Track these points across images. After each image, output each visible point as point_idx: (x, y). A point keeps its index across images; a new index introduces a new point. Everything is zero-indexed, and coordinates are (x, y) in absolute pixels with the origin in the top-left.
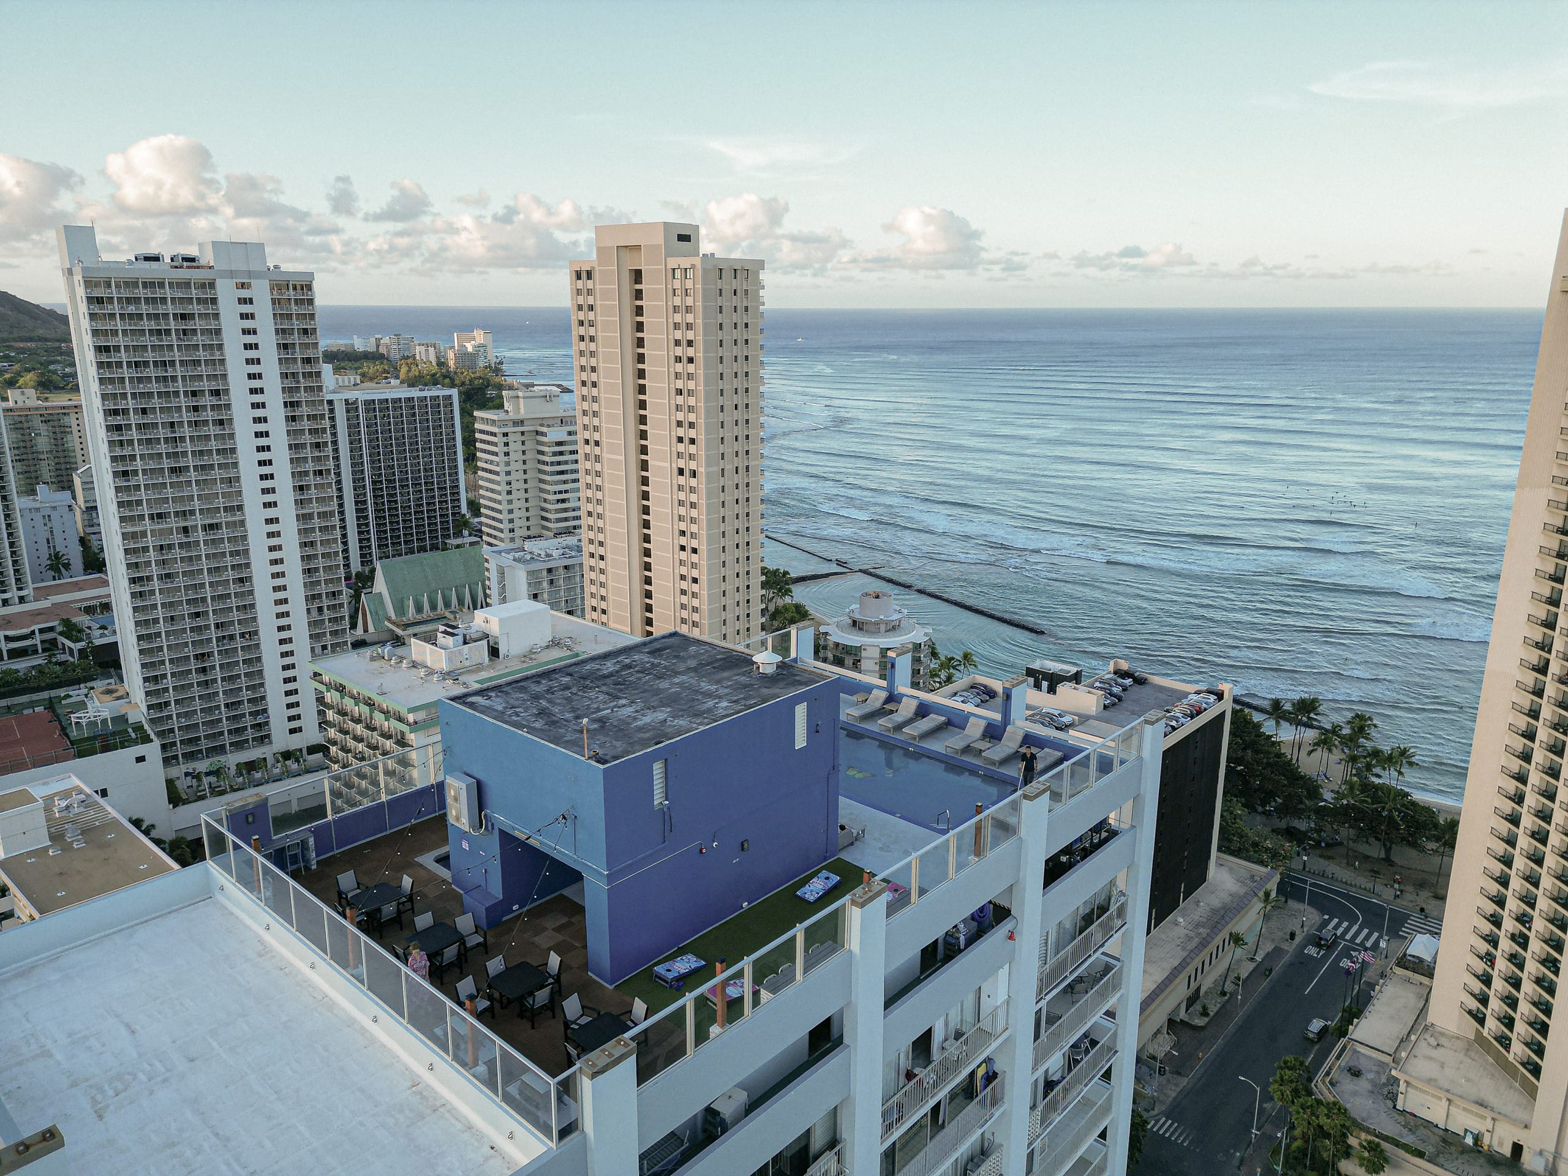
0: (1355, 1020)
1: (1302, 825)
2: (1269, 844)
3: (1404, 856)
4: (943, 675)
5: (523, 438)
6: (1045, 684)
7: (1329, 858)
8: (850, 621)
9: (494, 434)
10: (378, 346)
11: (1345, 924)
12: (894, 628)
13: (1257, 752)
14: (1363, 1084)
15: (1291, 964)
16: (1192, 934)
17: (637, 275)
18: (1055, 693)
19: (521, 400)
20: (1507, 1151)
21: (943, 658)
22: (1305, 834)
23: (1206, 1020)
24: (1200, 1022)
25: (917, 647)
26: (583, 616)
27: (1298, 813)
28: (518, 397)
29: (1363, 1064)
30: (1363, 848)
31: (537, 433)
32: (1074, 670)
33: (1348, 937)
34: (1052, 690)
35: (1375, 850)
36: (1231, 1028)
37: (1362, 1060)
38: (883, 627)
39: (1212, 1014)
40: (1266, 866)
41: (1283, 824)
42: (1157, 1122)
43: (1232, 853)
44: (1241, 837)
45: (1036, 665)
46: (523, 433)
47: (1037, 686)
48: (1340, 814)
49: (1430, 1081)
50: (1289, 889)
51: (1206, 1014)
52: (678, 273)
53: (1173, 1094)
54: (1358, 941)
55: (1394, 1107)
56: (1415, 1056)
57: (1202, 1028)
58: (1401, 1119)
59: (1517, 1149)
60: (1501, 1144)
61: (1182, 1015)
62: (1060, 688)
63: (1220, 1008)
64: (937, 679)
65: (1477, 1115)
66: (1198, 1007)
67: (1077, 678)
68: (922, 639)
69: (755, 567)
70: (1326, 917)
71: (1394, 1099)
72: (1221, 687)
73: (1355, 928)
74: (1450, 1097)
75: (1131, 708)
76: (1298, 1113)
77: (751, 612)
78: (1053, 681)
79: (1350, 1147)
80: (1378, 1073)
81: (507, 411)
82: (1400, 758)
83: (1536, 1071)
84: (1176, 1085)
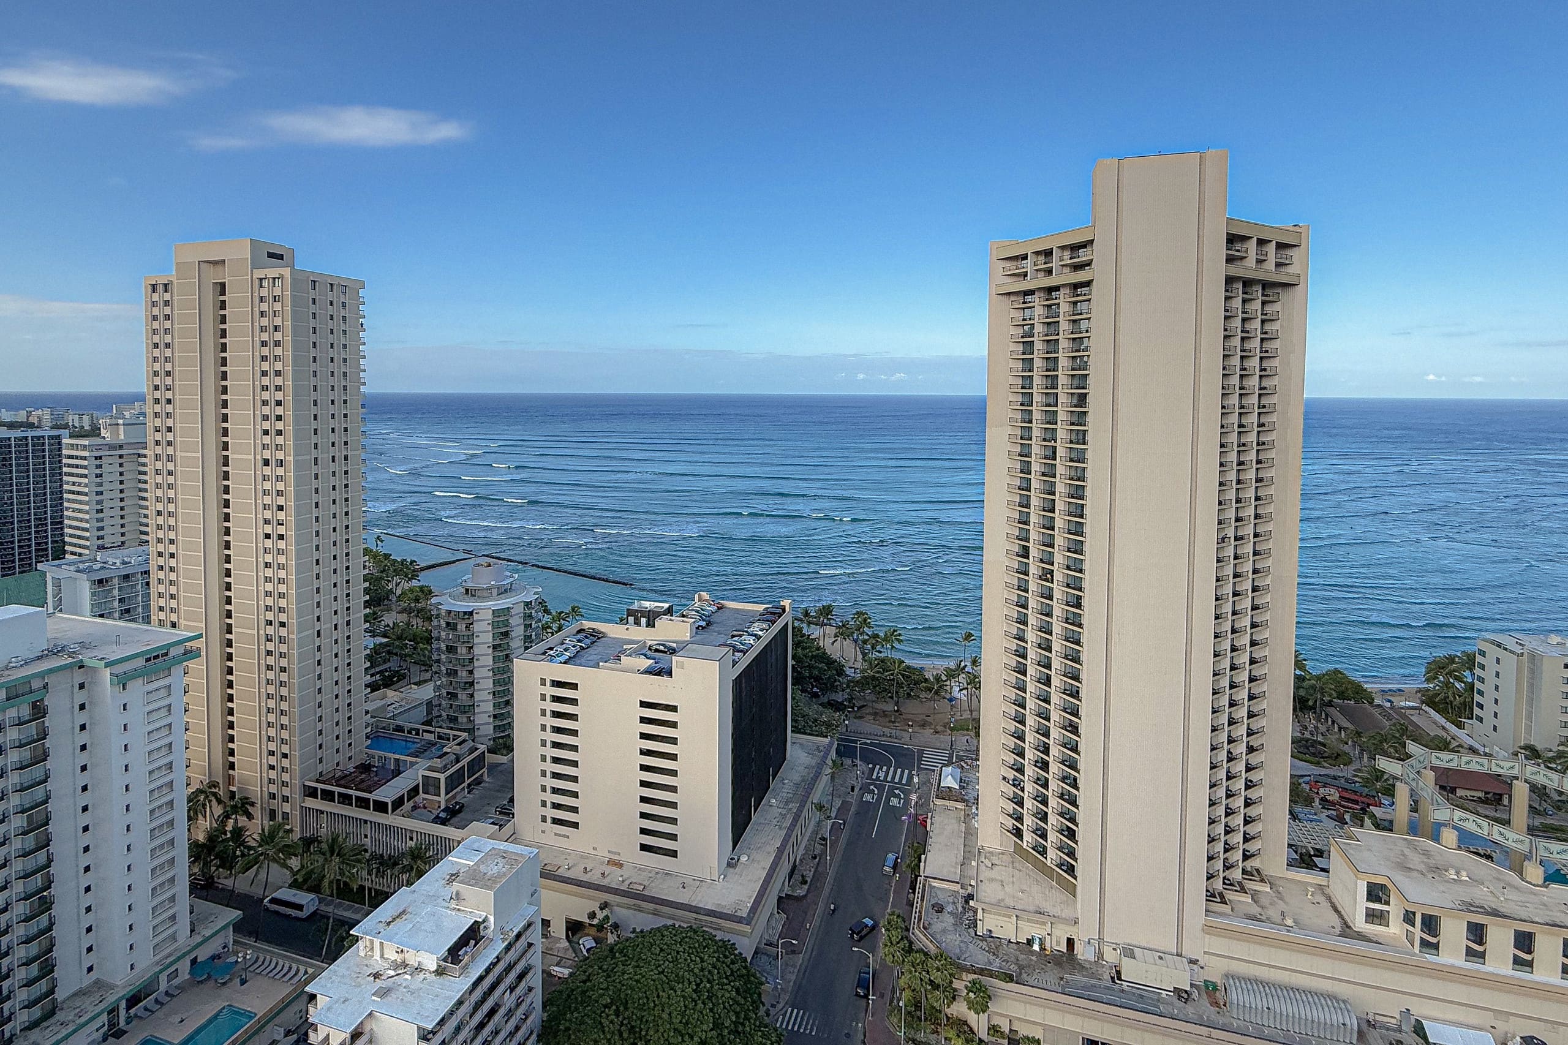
0: (923, 857)
1: (839, 697)
2: (824, 718)
3: (912, 708)
4: (555, 626)
5: (121, 461)
6: (643, 621)
7: (861, 717)
8: (463, 590)
9: (85, 458)
10: (28, 417)
11: (885, 768)
12: (506, 591)
13: (804, 649)
14: (947, 920)
15: (857, 813)
16: (784, 812)
17: (222, 288)
18: (654, 626)
19: (122, 428)
20: (1063, 948)
21: (554, 613)
22: (842, 703)
23: (806, 887)
24: (801, 892)
25: (528, 604)
26: (147, 620)
27: (833, 688)
28: (118, 424)
29: (942, 898)
30: (882, 706)
31: (139, 456)
32: (666, 606)
33: (889, 779)
34: (650, 624)
35: (890, 707)
36: (827, 889)
37: (941, 895)
38: (495, 592)
39: (809, 880)
40: (826, 737)
41: (825, 700)
42: (784, 1015)
43: (799, 732)
44: (803, 716)
45: (635, 606)
46: (121, 456)
47: (637, 623)
48: (864, 682)
49: (999, 904)
50: (846, 750)
51: (805, 882)
52: (265, 283)
53: (793, 977)
54: (897, 780)
55: (976, 934)
56: (981, 881)
57: (805, 896)
58: (984, 945)
59: (1070, 942)
60: (1058, 943)
61: (787, 890)
62: (658, 622)
63: (815, 872)
64: (549, 630)
65: (1038, 922)
66: (797, 877)
67: (669, 611)
68: (532, 598)
69: (356, 549)
70: (870, 766)
71: (974, 924)
72: (782, 604)
73: (892, 769)
74: (1018, 913)
75: (717, 629)
76: (911, 972)
77: (351, 591)
78: (651, 618)
79: (955, 990)
80: (954, 903)
81: (104, 438)
82: (892, 636)
83: (1071, 870)
84: (794, 966)
